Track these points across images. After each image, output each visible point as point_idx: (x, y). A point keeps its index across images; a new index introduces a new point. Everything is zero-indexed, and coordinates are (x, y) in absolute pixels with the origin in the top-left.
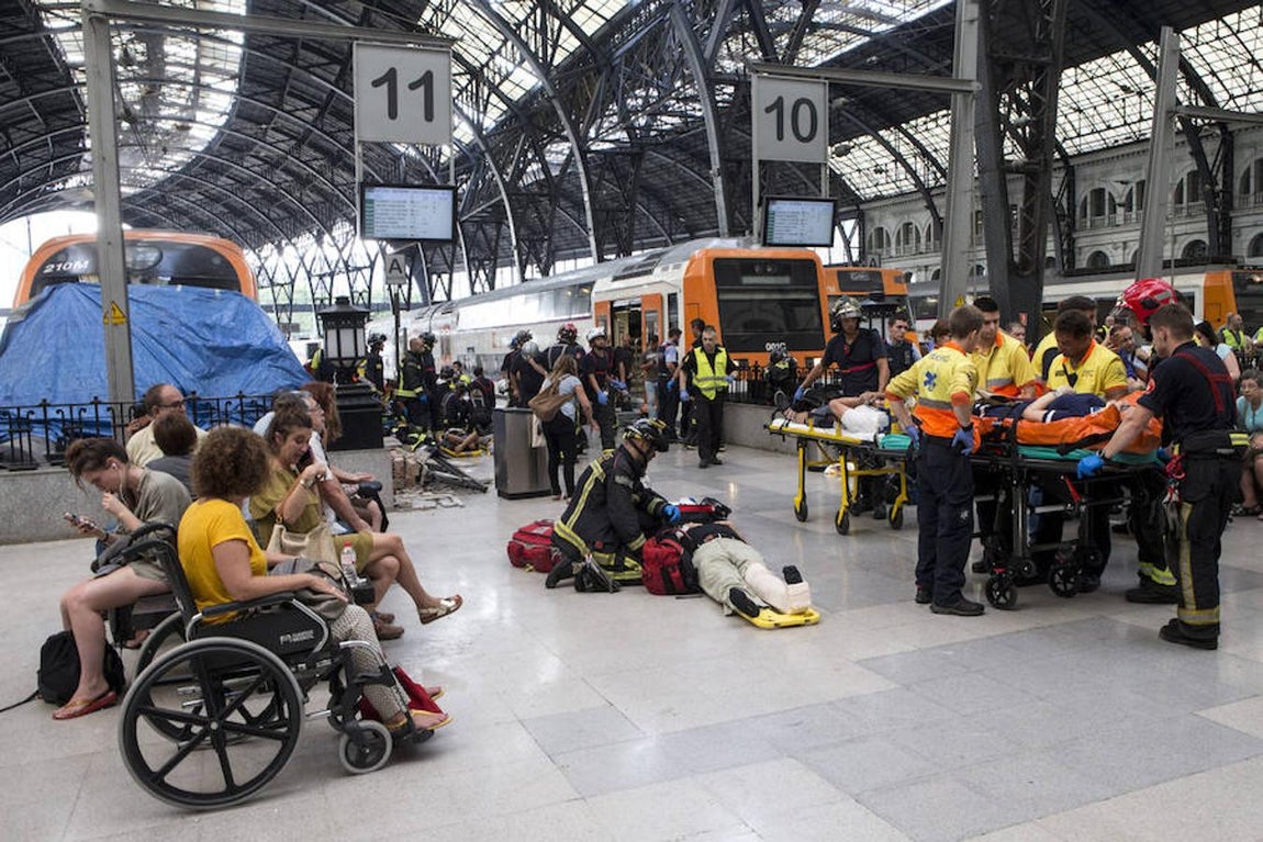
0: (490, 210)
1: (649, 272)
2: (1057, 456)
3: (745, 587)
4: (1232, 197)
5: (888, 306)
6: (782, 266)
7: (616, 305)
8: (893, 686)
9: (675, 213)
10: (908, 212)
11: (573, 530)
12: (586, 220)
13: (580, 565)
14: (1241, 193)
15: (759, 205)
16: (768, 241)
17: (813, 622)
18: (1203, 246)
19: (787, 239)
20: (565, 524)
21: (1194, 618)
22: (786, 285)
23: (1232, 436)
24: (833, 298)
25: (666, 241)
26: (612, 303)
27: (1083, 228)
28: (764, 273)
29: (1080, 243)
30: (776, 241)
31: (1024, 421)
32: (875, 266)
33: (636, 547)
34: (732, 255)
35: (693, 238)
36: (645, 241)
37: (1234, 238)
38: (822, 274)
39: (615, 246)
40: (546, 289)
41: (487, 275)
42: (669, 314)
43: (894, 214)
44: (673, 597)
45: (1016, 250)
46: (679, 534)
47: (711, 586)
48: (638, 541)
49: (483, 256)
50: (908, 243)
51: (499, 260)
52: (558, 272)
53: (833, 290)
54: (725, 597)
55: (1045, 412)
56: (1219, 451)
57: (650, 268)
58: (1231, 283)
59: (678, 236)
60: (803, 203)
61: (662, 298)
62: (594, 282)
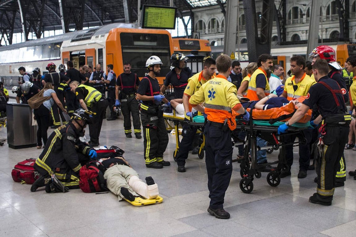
0: (10, 4)
1: (90, 38)
2: (269, 124)
3: (128, 187)
4: (348, 13)
5: (200, 57)
6: (153, 37)
7: (73, 53)
8: (195, 229)
9: (104, 10)
10: (214, 14)
11: (45, 162)
12: (60, 12)
13: (48, 179)
14: (352, 12)
15: (141, 9)
16: (145, 26)
17: (159, 202)
18: (338, 33)
19: (153, 25)
20: (41, 160)
21: (324, 193)
22: (155, 46)
23: (345, 116)
24: (176, 52)
25: (100, 23)
26: (71, 52)
27: (290, 24)
28: (144, 40)
29: (288, 30)
30: (148, 26)
31: (255, 109)
32: (197, 38)
33: (77, 170)
34: (129, 31)
35: (113, 22)
36: (90, 23)
37: (350, 31)
38: (171, 41)
39: (75, 24)
40: (38, 45)
41: (8, 37)
42: (99, 58)
43: (208, 14)
44: (94, 194)
45: (259, 33)
46: (98, 164)
47: (112, 188)
48: (78, 167)
49: (6, 27)
50: (213, 28)
51: (14, 30)
52: (45, 36)
53: (177, 48)
54: (119, 192)
55: (264, 105)
56: (339, 123)
57: (89, 36)
58: (347, 50)
59: (106, 21)
60: (161, 9)
61: (95, 51)
62: (62, 42)
